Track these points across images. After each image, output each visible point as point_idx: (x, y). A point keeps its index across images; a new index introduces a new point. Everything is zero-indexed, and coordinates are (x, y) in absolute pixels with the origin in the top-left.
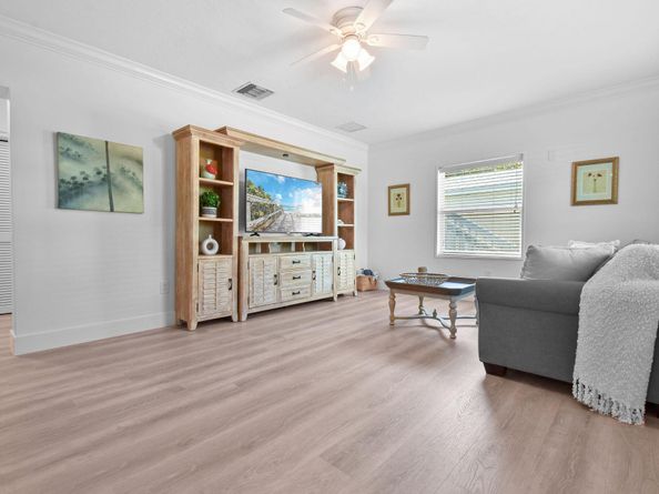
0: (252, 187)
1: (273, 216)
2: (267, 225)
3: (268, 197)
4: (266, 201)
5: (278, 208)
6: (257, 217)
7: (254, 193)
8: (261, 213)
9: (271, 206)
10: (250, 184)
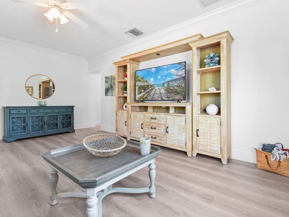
0: (139, 78)
1: (149, 91)
2: (145, 96)
3: (146, 81)
4: (146, 84)
5: (151, 86)
6: (141, 93)
7: (140, 81)
8: (143, 91)
9: (148, 86)
10: (138, 77)
